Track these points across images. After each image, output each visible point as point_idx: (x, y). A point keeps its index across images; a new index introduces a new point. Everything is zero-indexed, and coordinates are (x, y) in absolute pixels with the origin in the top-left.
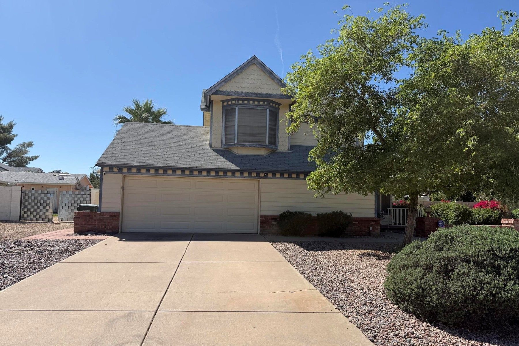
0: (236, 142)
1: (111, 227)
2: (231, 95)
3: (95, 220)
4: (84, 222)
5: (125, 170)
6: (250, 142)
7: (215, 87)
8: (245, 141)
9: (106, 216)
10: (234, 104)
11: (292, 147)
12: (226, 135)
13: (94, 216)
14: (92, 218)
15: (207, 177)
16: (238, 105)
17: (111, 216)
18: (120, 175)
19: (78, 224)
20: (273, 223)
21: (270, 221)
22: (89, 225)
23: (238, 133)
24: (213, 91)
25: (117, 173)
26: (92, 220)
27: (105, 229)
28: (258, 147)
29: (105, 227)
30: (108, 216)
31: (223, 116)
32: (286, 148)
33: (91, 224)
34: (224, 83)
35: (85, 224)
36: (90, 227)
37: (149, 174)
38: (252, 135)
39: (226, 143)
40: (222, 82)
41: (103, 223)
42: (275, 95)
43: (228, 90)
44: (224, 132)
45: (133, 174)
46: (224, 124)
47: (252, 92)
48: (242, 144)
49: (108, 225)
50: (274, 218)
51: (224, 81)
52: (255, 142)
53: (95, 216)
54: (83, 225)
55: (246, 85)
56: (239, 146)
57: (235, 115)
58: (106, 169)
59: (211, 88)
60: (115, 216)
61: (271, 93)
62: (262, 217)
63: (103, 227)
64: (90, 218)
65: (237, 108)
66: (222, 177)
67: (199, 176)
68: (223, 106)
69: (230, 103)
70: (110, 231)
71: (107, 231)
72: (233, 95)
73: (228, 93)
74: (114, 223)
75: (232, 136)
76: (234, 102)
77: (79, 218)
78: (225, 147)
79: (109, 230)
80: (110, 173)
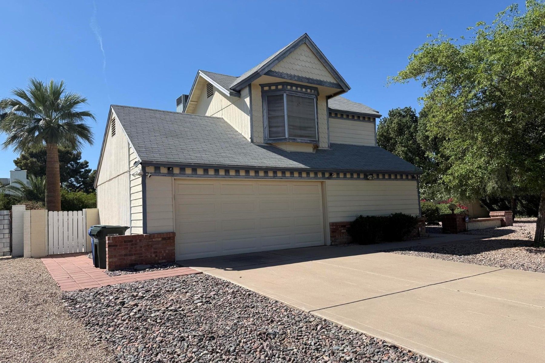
0: (287, 136)
1: (164, 255)
2: (283, 78)
3: (141, 247)
4: (123, 252)
5: (176, 171)
6: (301, 136)
7: (268, 66)
8: (295, 136)
9: (157, 239)
10: (280, 90)
11: (332, 145)
12: (270, 127)
13: (138, 241)
14: (136, 244)
15: (273, 178)
16: (286, 91)
17: (164, 239)
18: (170, 178)
19: (115, 256)
20: (343, 231)
21: (340, 229)
22: (131, 255)
23: (289, 125)
24: (266, 70)
25: (165, 176)
26: (136, 247)
27: (157, 258)
28: (309, 143)
29: (156, 256)
30: (160, 239)
31: (264, 105)
32: (327, 146)
33: (135, 254)
34: (277, 61)
35: (125, 255)
36: (133, 258)
37: (207, 176)
38: (301, 128)
39: (270, 137)
40: (275, 60)
41: (153, 250)
42: (326, 82)
43: (281, 72)
44: (266, 123)
45: (188, 177)
46: (265, 114)
47: (304, 76)
48: (293, 139)
49: (161, 252)
50: (343, 225)
51: (277, 59)
52: (306, 137)
53: (140, 240)
54: (123, 257)
55: (298, 67)
56: (291, 141)
57: (283, 103)
58: (150, 169)
59: (265, 66)
60: (169, 238)
61: (322, 80)
62: (332, 224)
63: (153, 256)
64: (132, 245)
65: (285, 95)
66: (289, 179)
67: (265, 177)
68: (263, 92)
69: (273, 88)
70: (164, 261)
71: (160, 261)
72: (286, 78)
73: (280, 75)
74: (168, 248)
75: (280, 129)
76: (280, 87)
77: (117, 246)
78: (270, 142)
79: (163, 259)
80: (156, 175)
